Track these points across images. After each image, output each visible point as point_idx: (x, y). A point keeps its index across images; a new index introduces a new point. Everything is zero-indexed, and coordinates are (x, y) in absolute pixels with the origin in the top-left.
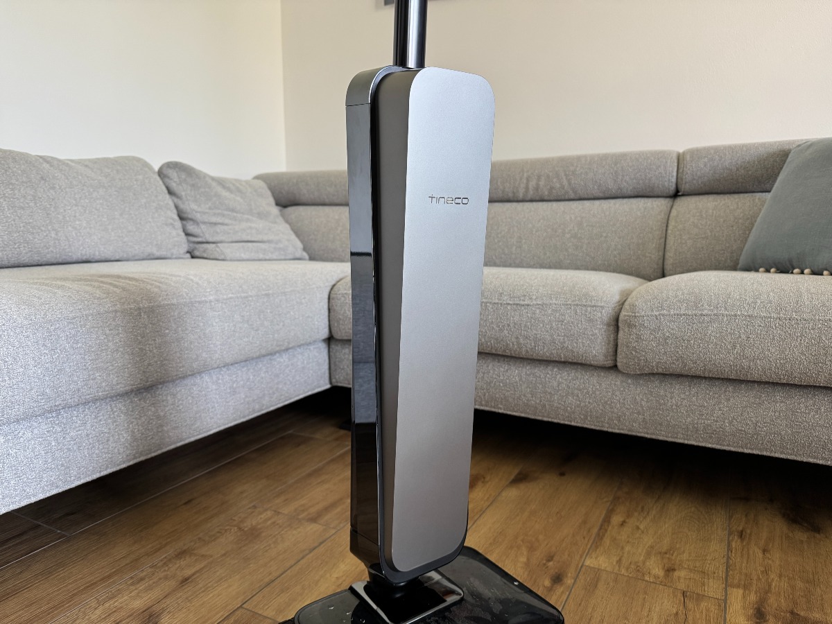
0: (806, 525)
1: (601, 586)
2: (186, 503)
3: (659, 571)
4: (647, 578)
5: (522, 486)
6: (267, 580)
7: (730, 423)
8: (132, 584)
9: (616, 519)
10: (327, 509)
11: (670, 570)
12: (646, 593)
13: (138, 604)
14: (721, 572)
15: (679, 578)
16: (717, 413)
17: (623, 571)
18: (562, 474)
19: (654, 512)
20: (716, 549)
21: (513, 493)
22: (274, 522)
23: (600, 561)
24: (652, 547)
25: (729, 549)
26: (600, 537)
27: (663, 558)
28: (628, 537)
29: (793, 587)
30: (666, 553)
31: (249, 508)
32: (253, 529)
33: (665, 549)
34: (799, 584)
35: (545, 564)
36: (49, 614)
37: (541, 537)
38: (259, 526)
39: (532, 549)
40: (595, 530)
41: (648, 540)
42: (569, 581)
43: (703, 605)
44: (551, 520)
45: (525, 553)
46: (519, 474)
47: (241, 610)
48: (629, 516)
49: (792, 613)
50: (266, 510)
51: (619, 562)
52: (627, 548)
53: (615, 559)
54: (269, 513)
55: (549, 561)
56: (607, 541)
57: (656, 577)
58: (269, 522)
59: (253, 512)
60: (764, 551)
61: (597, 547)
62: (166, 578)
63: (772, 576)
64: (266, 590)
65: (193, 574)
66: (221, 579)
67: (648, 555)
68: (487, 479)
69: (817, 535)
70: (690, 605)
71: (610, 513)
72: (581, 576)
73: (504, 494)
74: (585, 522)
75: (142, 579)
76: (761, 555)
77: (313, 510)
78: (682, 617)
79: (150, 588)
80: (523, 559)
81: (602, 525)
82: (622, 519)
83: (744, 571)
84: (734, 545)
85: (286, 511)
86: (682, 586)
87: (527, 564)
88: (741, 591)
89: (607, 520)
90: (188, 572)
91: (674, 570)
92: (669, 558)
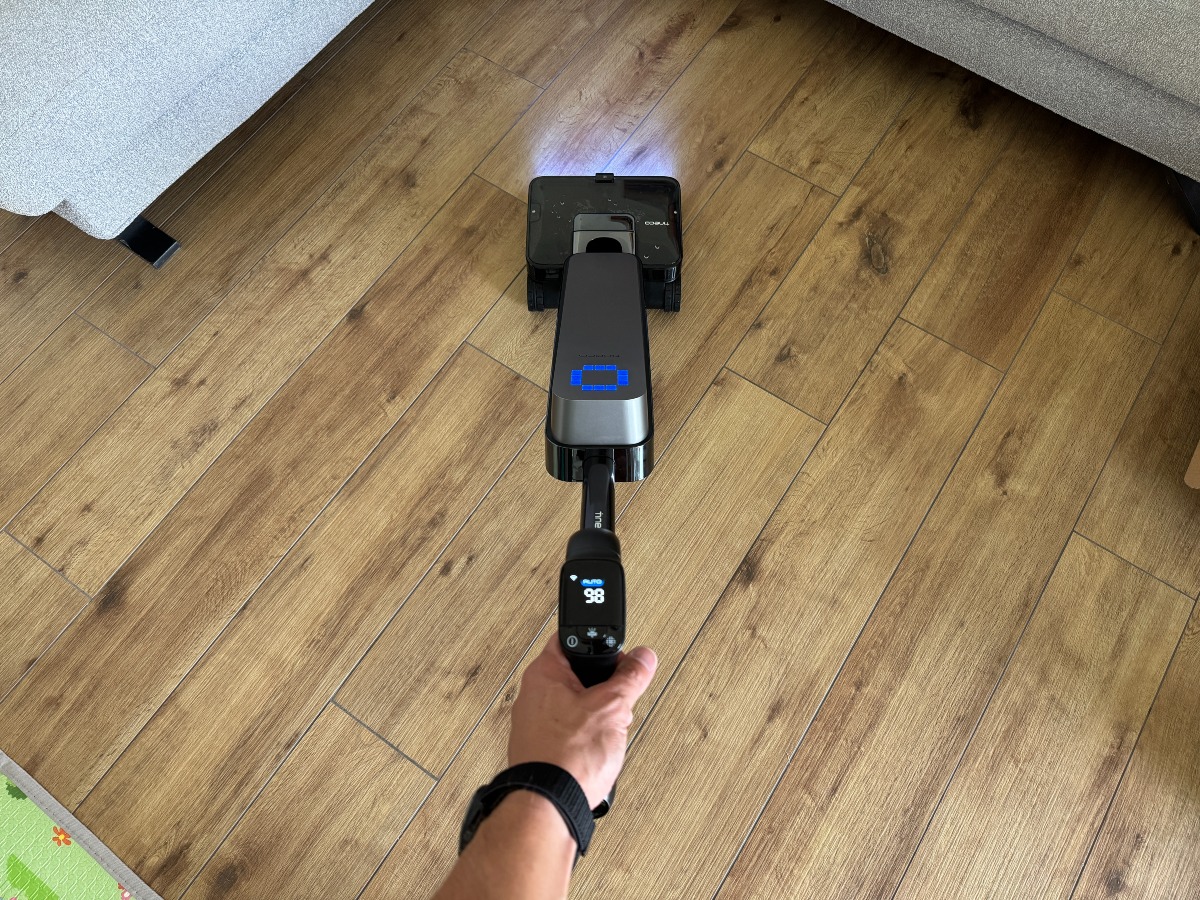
0: (971, 117)
1: (752, 175)
2: (399, 39)
3: (805, 163)
4: (792, 170)
5: (729, 36)
6: (489, 146)
7: (931, 28)
8: (383, 142)
9: (801, 94)
10: (534, 59)
11: (815, 162)
12: (782, 185)
13: (395, 163)
14: (855, 170)
15: (818, 171)
16: (923, 16)
17: (776, 162)
18: (777, 19)
19: (841, 87)
20: (871, 139)
21: (717, 47)
22: (486, 75)
23: (762, 148)
24: (814, 134)
25: (880, 143)
26: (775, 117)
27: (817, 148)
28: (800, 120)
29: (902, 190)
30: (822, 143)
31: (460, 51)
32: (468, 82)
33: (822, 139)
34: (911, 187)
35: (715, 147)
36: (332, 169)
37: (723, 113)
38: (474, 79)
39: (710, 128)
40: (774, 109)
41: (816, 125)
42: (727, 168)
43: (822, 200)
44: (740, 91)
45: (703, 132)
46: (732, 15)
47: (473, 176)
48: (814, 92)
49: (884, 214)
50: (477, 55)
51: (778, 149)
52: (793, 134)
53: (776, 145)
54: (480, 59)
55: (720, 143)
56: (780, 122)
57: (800, 169)
58: (482, 74)
59: (465, 58)
60: (910, 147)
61: (767, 130)
62: (408, 138)
63: (896, 176)
64: (490, 157)
65: (429, 135)
66: (452, 143)
67: (807, 143)
68: (696, 23)
69: (971, 133)
70: (811, 199)
71: (801, 82)
72: (739, 164)
73: (707, 49)
74: (770, 96)
75: (390, 138)
76: (903, 152)
77: (521, 59)
78: (798, 209)
79: (398, 149)
80: (699, 140)
81: (783, 102)
82: (806, 96)
83: (876, 169)
84: (888, 137)
85: (496, 58)
86: (815, 180)
87: (700, 146)
88: (858, 189)
89: (791, 96)
90: (425, 133)
91: (818, 162)
92: (822, 149)
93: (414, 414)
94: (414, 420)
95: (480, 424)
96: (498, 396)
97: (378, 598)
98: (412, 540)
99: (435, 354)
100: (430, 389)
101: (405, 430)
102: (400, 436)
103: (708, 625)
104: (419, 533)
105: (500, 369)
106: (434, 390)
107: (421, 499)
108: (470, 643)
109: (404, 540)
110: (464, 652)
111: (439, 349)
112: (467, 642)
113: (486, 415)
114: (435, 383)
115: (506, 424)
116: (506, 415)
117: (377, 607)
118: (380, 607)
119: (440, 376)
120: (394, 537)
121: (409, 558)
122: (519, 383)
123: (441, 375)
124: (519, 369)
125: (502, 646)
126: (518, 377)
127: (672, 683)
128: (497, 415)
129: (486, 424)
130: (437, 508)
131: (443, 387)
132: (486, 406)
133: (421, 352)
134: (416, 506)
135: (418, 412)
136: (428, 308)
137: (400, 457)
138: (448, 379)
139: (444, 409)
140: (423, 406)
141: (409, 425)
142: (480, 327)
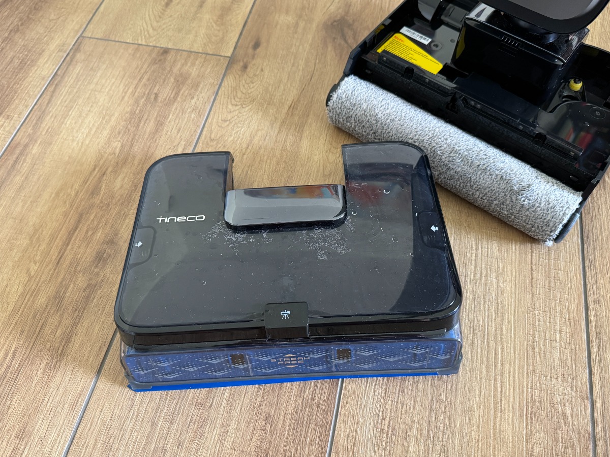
93: (30, 131)
94: (32, 139)
95: (132, 113)
96: (146, 77)
97: (37, 410)
98: (72, 294)
99: (41, 61)
100: (46, 97)
101: (21, 154)
102: (15, 162)
103: (589, 248)
104: (81, 281)
105: (137, 50)
106: (52, 96)
107: (71, 234)
108: (233, 425)
109: (58, 299)
110: (228, 444)
111: (47, 53)
112: (225, 425)
113: (137, 102)
114: (51, 89)
115: (170, 102)
116: (166, 92)
117: (39, 428)
118: (46, 423)
119: (56, 80)
120: (42, 300)
121: (75, 324)
122: (170, 57)
123: (58, 79)
124: (164, 43)
125: (291, 409)
126: (166, 51)
127: (595, 354)
128: (153, 97)
129: (141, 111)
130: (99, 235)
131: (64, 91)
132: (133, 93)
133: (23, 63)
134: (67, 243)
135: (36, 127)
136: (21, 19)
137: (21, 188)
138: (69, 80)
139: (73, 113)
140: (40, 119)
141: (26, 146)
142: (96, 18)
